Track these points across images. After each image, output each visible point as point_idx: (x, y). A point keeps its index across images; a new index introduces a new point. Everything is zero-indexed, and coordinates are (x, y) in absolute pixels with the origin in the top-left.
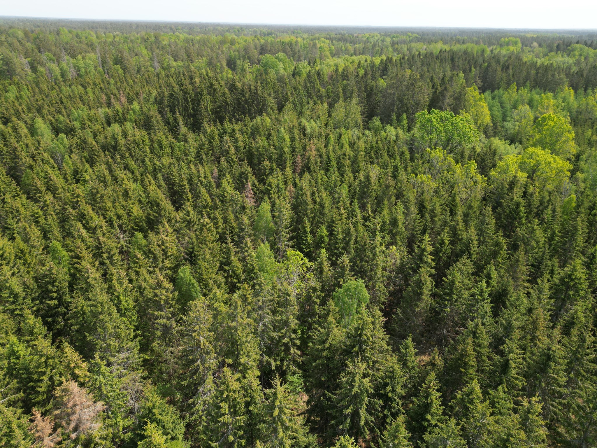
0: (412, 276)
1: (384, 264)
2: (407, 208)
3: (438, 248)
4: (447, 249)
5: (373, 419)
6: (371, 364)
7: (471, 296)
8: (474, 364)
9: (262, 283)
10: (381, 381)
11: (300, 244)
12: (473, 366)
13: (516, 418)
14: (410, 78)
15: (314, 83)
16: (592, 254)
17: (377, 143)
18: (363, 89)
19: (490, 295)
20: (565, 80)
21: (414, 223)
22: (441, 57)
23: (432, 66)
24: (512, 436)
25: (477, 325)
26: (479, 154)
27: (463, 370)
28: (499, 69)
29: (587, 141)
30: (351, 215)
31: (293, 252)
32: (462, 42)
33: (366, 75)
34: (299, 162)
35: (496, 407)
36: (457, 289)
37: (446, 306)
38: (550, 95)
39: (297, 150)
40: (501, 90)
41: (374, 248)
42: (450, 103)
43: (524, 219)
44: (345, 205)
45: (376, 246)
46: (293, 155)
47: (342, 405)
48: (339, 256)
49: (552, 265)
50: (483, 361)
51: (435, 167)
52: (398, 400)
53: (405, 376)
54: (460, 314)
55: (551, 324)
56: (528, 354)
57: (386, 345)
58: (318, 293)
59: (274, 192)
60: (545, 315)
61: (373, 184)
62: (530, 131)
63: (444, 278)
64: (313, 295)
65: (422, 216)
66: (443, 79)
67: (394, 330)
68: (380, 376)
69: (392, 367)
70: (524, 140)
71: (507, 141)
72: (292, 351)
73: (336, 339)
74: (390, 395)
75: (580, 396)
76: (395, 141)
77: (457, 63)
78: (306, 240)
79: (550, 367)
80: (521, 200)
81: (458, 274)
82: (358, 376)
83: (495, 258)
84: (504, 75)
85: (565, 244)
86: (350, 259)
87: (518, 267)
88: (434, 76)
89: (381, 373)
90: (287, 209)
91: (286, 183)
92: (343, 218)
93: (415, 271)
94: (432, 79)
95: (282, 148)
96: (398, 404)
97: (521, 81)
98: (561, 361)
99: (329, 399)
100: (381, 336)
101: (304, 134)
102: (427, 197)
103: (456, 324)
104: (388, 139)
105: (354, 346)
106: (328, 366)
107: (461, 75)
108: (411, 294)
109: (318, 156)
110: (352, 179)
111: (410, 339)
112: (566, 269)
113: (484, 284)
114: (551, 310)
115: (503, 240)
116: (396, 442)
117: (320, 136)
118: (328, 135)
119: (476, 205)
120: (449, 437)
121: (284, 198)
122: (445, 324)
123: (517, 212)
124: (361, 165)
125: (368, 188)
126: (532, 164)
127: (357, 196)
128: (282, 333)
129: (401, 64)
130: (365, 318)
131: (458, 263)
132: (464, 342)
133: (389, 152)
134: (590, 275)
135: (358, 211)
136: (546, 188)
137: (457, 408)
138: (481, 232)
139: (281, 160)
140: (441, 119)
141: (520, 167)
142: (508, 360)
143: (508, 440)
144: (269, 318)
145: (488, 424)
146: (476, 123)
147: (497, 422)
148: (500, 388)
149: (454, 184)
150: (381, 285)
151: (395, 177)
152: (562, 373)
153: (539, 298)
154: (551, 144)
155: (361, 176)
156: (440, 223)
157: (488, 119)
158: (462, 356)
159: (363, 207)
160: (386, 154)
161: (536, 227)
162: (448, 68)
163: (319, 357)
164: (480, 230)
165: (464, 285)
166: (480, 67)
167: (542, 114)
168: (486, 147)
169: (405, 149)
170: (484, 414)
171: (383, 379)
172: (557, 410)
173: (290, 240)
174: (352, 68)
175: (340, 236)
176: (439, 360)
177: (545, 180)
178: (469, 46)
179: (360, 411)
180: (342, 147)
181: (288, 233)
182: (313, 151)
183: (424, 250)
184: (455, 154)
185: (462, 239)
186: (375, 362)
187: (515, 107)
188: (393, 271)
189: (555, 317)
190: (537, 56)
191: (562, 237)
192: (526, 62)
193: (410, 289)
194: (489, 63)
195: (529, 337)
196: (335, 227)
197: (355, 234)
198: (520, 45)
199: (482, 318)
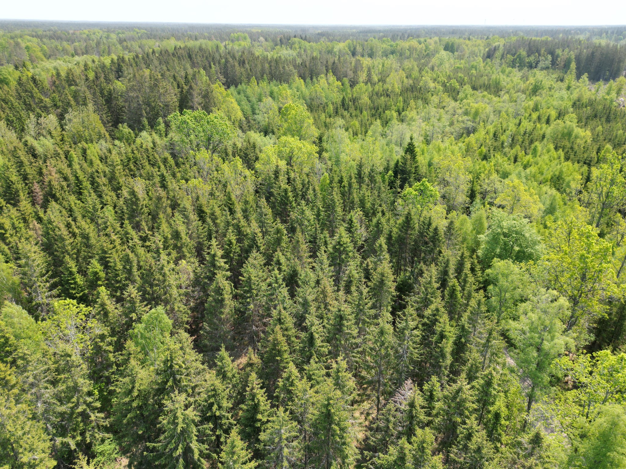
0: (209, 285)
1: (178, 282)
2: (186, 217)
3: (227, 249)
4: (236, 248)
5: (207, 447)
6: (190, 391)
7: (269, 286)
8: (286, 348)
9: (25, 354)
10: (206, 404)
11: (68, 290)
12: (285, 351)
13: (330, 381)
14: (151, 78)
15: (31, 92)
16: (350, 220)
17: (133, 153)
18: (98, 94)
19: (284, 280)
20: (294, 71)
21: (198, 230)
22: (176, 53)
23: (172, 64)
24: (331, 399)
25: (280, 311)
26: (240, 150)
27: (278, 358)
28: (237, 64)
29: (323, 124)
30: (125, 239)
31: (62, 302)
32: (194, 38)
33: (97, 77)
34: (38, 190)
35: (313, 379)
36: (254, 284)
37: (249, 303)
38: (285, 85)
39: (30, 177)
40: (243, 84)
41: (162, 269)
42: (200, 102)
43: (293, 203)
44: (114, 229)
45: (163, 266)
46: (26, 184)
47: (171, 449)
48: (124, 289)
49: (325, 237)
50: (293, 342)
51: (203, 169)
52: (227, 414)
53: (227, 388)
54: (264, 306)
55: (336, 288)
56: (326, 321)
57: (201, 366)
58: (109, 339)
59: (12, 235)
60: (330, 282)
61: (142, 200)
62: (278, 120)
63: (240, 277)
64: (101, 344)
65: (204, 222)
66: (186, 77)
67: (205, 346)
68: (202, 399)
69: (212, 385)
70: (276, 130)
71: (262, 133)
72: (93, 418)
73: (144, 382)
74: (218, 414)
75: (370, 340)
76: (153, 148)
77: (195, 61)
78: (75, 283)
79: (343, 325)
80: (287, 186)
81: (253, 270)
82: (179, 410)
83: (279, 244)
84: (242, 70)
85: (329, 217)
86: (138, 289)
87: (300, 247)
88: (176, 75)
89: (204, 396)
90: (35, 252)
91: (25, 221)
92: (117, 244)
93: (211, 278)
94: (174, 77)
95: (8, 178)
96: (228, 419)
97: (259, 75)
98: (350, 317)
99: (154, 449)
100: (194, 358)
101: (35, 156)
102: (203, 201)
103: (263, 316)
104: (144, 146)
105: (168, 381)
106: (142, 415)
107: (203, 72)
108: (213, 304)
109: (62, 180)
110: (115, 198)
111: (223, 349)
112: (335, 238)
113: (277, 272)
114: (333, 276)
115: (281, 227)
116: (235, 457)
117: (57, 155)
118: (68, 152)
119: (251, 199)
120: (281, 426)
121: (27, 239)
122: (253, 321)
123: (287, 198)
124: (121, 180)
125: (137, 205)
126: (288, 152)
127: (127, 216)
128: (73, 402)
129: (136, 63)
130: (172, 347)
131: (249, 259)
132: (273, 331)
133: (149, 161)
134: (353, 237)
135: (133, 233)
136: (303, 172)
137: (282, 395)
138: (262, 224)
139: (11, 193)
140: (195, 119)
141: (279, 156)
142: (312, 333)
143: (329, 404)
144: (49, 393)
145: (311, 397)
146: (230, 119)
147: (317, 392)
148: (312, 361)
149: (226, 182)
150: (179, 305)
151: (164, 186)
152: (353, 327)
153: (322, 269)
154: (297, 131)
155: (125, 192)
156: (222, 224)
157: (240, 115)
158: (275, 345)
159: (137, 227)
160: (147, 164)
161: (304, 208)
162: (188, 66)
163: (129, 411)
164: (261, 222)
165: (260, 278)
166: (219, 63)
167: (284, 104)
168: (245, 141)
169: (167, 154)
170: (305, 390)
171: (206, 401)
172: (357, 359)
173: (51, 288)
174: (78, 71)
175: (119, 266)
176: (256, 359)
177: (301, 164)
178: (202, 42)
179: (191, 445)
180: (91, 163)
181: (47, 281)
182: (53, 174)
183: (214, 256)
184: (219, 152)
185: (247, 234)
186: (193, 388)
187: (260, 100)
188: (189, 286)
189: (337, 281)
190: (266, 50)
191: (326, 211)
192: (258, 57)
193: (210, 299)
194: (226, 59)
195: (323, 306)
196: (109, 257)
197: (135, 259)
198: (249, 40)
199: (283, 303)
